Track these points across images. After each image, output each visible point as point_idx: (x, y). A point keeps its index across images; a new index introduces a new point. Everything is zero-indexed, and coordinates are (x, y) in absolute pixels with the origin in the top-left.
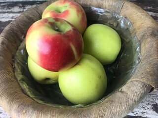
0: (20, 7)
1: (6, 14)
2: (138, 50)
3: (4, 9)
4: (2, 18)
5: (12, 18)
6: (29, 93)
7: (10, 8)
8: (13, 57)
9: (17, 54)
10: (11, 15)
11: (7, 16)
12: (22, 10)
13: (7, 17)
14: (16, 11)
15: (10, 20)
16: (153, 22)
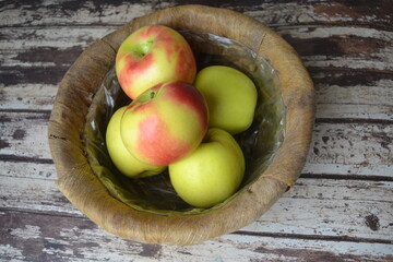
0: (91, 11)
1: (64, 29)
2: (281, 123)
3: (54, 15)
4: (57, 40)
5: (80, 39)
6: (119, 196)
7: (68, 12)
8: (81, 137)
9: (87, 130)
10: (76, 32)
11: (67, 35)
12: (97, 19)
13: (69, 38)
14: (85, 22)
15: (77, 44)
16: (304, 79)
